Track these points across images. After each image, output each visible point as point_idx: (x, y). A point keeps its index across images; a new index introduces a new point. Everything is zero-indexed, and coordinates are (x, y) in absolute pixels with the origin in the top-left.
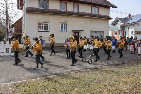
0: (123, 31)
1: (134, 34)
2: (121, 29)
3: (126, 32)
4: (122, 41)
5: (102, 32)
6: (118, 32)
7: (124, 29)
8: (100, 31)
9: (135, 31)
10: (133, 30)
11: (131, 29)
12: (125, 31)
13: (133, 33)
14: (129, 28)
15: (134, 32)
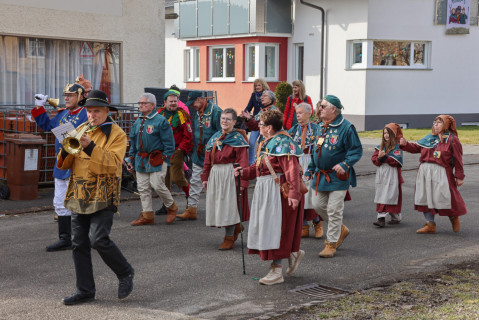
0: (283, 43)
1: (364, 64)
2: (268, 28)
3: (301, 49)
4: (106, 130)
5: (110, 48)
6: (238, 48)
7: (288, 26)
8: (91, 44)
9: (377, 44)
10: (359, 30)
11: (344, 24)
12: (295, 38)
13: (358, 60)
14: (330, 17)
15: (366, 50)
